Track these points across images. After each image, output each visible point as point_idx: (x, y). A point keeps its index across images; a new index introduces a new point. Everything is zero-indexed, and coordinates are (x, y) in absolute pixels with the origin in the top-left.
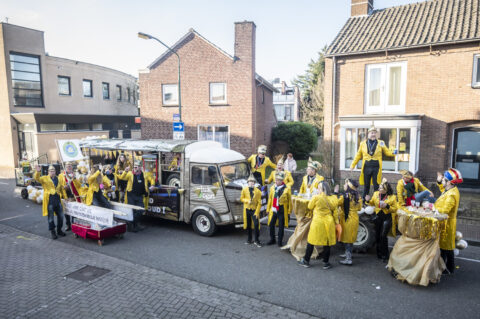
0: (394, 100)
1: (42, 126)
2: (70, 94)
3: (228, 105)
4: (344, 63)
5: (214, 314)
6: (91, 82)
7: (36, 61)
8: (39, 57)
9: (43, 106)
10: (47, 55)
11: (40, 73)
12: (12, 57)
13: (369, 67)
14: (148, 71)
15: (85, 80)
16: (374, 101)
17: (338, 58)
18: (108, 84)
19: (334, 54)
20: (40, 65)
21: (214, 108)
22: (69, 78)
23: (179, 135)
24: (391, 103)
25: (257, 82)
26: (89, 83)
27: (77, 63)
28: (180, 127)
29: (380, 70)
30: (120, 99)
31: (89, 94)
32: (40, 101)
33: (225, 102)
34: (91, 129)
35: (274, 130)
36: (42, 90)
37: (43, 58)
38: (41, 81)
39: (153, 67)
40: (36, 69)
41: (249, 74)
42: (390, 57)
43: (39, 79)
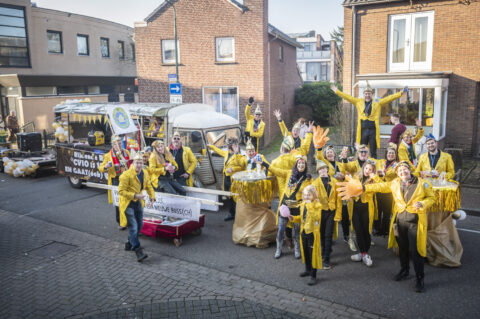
0: (419, 56)
1: (27, 88)
2: (62, 52)
3: (236, 63)
4: (364, 14)
6: (87, 37)
7: (20, 13)
8: (23, 8)
9: (30, 66)
10: (34, 6)
11: (26, 27)
13: (394, 18)
14: (146, 25)
15: (79, 35)
17: (358, 8)
18: (107, 40)
19: (353, 4)
20: (25, 18)
21: (220, 67)
22: (60, 33)
23: (176, 99)
24: (417, 59)
25: (271, 36)
26: (85, 39)
27: (70, 15)
28: (177, 89)
29: (404, 20)
30: (123, 58)
31: (85, 52)
32: (26, 60)
33: (233, 60)
34: (87, 93)
35: (297, 92)
36: (28, 47)
37: (28, 10)
38: (27, 37)
39: (150, 19)
40: (21, 23)
41: (260, 26)
42: (415, 6)
43: (24, 35)
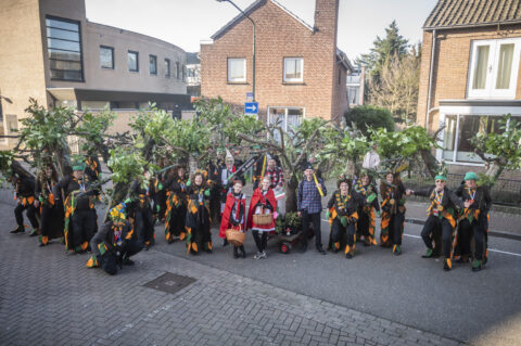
0: (502, 83)
1: (83, 103)
2: (113, 67)
3: (304, 84)
4: (445, 39)
5: (342, 338)
6: (137, 54)
7: (75, 27)
8: (79, 23)
9: (83, 81)
10: (87, 21)
11: (80, 42)
12: (48, 22)
13: (476, 44)
14: (212, 42)
15: (129, 52)
16: (478, 84)
17: (438, 32)
18: (155, 57)
19: (434, 28)
20: (80, 32)
21: (287, 87)
22: (113, 49)
24: (499, 86)
25: (337, 58)
26: (135, 56)
27: (122, 31)
28: (254, 108)
29: (488, 47)
30: (168, 75)
31: (134, 67)
32: (80, 76)
33: (300, 80)
34: (137, 107)
36: (81, 62)
37: (84, 25)
38: (81, 52)
39: (216, 37)
40: (76, 37)
41: (331, 47)
42: (501, 32)
43: (78, 49)
